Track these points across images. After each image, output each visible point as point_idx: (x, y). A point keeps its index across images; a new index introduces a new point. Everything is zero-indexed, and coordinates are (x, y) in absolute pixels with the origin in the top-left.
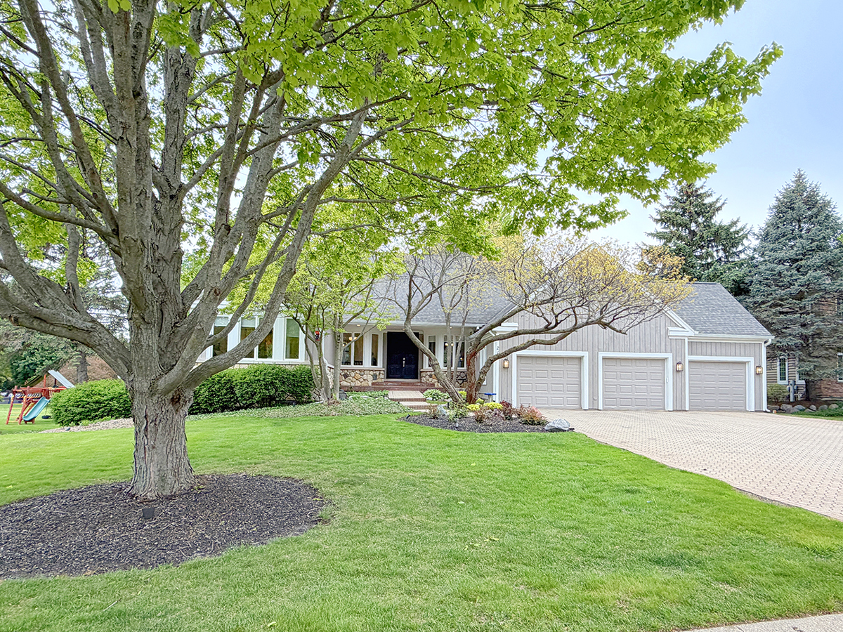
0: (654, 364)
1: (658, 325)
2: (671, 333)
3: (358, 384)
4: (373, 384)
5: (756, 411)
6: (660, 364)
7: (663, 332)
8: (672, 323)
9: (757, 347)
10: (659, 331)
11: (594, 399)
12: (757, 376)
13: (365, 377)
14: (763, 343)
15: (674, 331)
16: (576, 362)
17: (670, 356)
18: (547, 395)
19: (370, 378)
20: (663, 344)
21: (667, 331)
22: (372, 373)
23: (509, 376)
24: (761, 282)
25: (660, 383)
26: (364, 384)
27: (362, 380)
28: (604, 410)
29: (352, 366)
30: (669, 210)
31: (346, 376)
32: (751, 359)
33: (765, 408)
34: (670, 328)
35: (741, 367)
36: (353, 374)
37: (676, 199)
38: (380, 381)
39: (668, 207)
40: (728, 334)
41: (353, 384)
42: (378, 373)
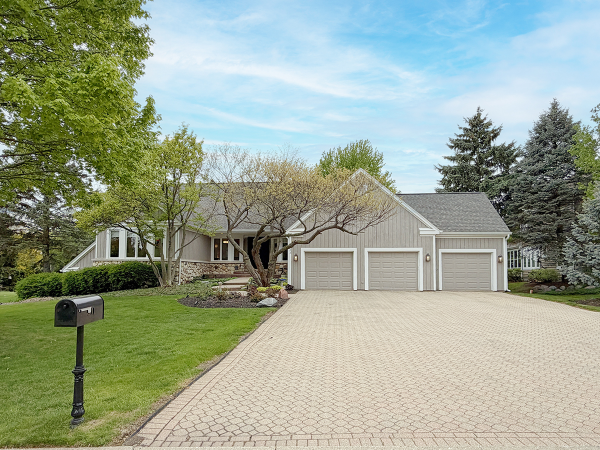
0: (409, 256)
1: (412, 227)
2: (421, 233)
3: (224, 273)
4: (234, 273)
5: (498, 291)
6: (414, 256)
7: (415, 232)
8: (422, 224)
9: (500, 241)
10: (412, 231)
11: (361, 282)
12: (499, 264)
13: (229, 268)
14: (504, 238)
15: (423, 231)
16: (349, 255)
17: (421, 250)
18: (327, 280)
19: (233, 269)
20: (415, 241)
21: (419, 231)
22: (234, 265)
23: (299, 266)
24: (519, 189)
25: (414, 270)
26: (228, 273)
27: (226, 270)
28: (369, 290)
29: (221, 261)
30: (462, 138)
31: (216, 268)
32: (494, 251)
33: (506, 288)
34: (420, 229)
35: (487, 256)
36: (221, 266)
37: (466, 129)
38: (240, 270)
39: (460, 136)
40: (474, 231)
41: (221, 273)
42: (239, 265)
